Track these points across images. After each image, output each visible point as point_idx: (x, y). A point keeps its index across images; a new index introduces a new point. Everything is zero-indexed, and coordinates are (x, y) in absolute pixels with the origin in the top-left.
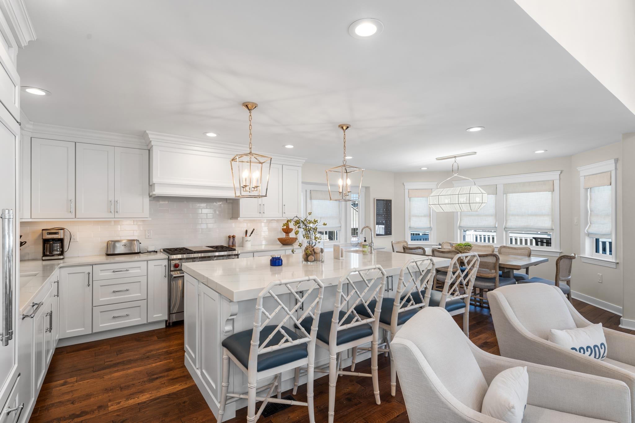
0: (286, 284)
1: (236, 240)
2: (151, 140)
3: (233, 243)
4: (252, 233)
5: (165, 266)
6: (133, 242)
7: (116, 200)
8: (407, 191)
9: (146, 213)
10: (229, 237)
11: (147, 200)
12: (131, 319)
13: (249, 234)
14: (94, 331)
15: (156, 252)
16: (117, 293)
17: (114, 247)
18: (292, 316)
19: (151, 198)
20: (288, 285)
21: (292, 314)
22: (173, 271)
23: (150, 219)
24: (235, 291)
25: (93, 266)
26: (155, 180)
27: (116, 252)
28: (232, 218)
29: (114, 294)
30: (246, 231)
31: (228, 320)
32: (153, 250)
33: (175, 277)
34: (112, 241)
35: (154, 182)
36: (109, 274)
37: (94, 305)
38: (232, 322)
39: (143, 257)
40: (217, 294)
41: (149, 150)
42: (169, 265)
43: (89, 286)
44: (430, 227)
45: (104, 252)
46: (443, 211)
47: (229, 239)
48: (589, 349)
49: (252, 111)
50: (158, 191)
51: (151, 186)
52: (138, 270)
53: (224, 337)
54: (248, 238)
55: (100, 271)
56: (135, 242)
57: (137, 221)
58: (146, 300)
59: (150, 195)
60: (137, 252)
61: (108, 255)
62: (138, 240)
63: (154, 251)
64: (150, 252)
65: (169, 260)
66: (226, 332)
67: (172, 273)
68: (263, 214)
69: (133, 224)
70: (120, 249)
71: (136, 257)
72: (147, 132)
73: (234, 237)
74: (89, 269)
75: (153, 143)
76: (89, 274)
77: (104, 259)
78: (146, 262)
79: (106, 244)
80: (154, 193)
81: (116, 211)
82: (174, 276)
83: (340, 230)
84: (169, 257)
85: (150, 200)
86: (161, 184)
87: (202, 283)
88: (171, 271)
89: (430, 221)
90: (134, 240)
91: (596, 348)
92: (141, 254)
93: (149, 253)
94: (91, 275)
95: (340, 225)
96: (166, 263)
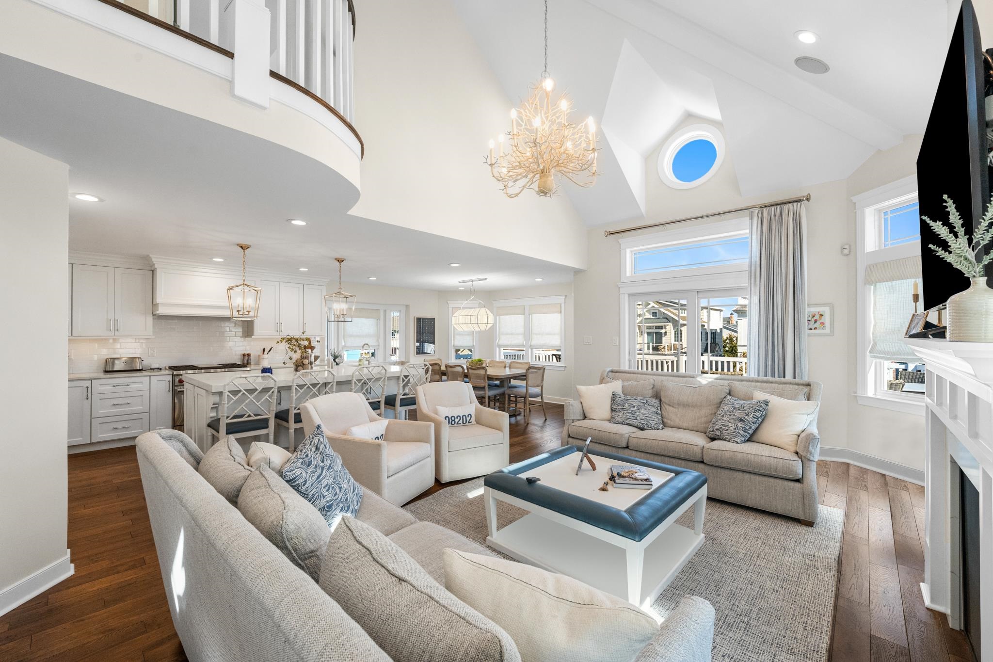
0: (246, 378)
1: (252, 357)
2: (154, 263)
3: (248, 361)
4: (269, 351)
5: (169, 381)
6: (135, 359)
7: (116, 318)
8: (450, 310)
9: (150, 331)
10: (244, 355)
11: (150, 319)
12: (132, 431)
13: (266, 352)
14: (92, 441)
15: (161, 369)
16: (117, 406)
17: (113, 364)
18: (252, 399)
19: (154, 316)
20: (247, 379)
21: (253, 398)
22: (177, 386)
23: (154, 337)
24: (213, 385)
25: (92, 381)
26: (158, 300)
27: (115, 369)
28: (248, 336)
29: (114, 407)
30: (264, 350)
31: (212, 408)
32: (157, 367)
33: (179, 392)
34: (111, 358)
35: (158, 303)
36: (109, 388)
37: (92, 417)
38: (215, 410)
39: (144, 373)
40: (204, 391)
41: (153, 271)
42: (174, 381)
43: (87, 399)
44: (473, 346)
45: (103, 368)
46: (462, 330)
47: (244, 357)
48: (459, 418)
49: (246, 250)
50: (161, 311)
51: (155, 305)
52: (140, 385)
53: (209, 421)
54: (266, 356)
55: (99, 386)
56: (137, 359)
57: (139, 339)
58: (148, 413)
59: (154, 314)
60: (138, 369)
61: (106, 372)
62: (140, 358)
63: (158, 369)
64: (154, 369)
65: (173, 375)
66: (211, 417)
67: (176, 388)
68: (281, 332)
69: (134, 341)
70: (118, 366)
71: (138, 374)
72: (151, 256)
73: (249, 355)
74: (88, 383)
75: (156, 266)
76: (87, 388)
77: (102, 375)
78: (149, 377)
79: (104, 361)
80: (158, 312)
81: (116, 329)
82: (178, 390)
83: (378, 349)
84: (173, 373)
85: (153, 319)
86: (164, 304)
87: (198, 387)
88: (175, 386)
89: (473, 340)
90: (136, 358)
91: (464, 417)
92: (143, 371)
93: (152, 370)
94: (89, 389)
95: (378, 344)
96: (170, 378)
